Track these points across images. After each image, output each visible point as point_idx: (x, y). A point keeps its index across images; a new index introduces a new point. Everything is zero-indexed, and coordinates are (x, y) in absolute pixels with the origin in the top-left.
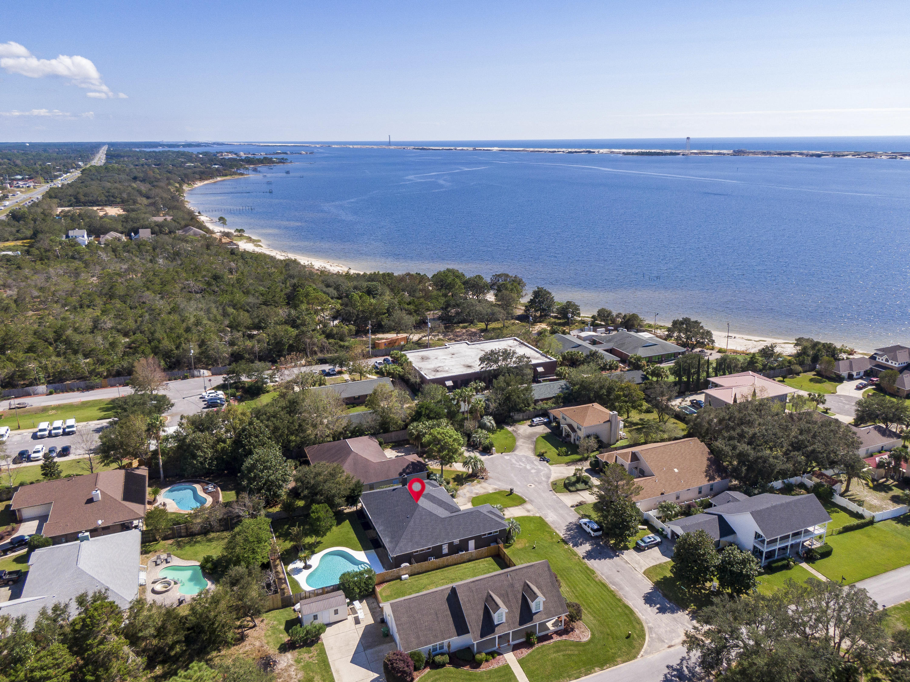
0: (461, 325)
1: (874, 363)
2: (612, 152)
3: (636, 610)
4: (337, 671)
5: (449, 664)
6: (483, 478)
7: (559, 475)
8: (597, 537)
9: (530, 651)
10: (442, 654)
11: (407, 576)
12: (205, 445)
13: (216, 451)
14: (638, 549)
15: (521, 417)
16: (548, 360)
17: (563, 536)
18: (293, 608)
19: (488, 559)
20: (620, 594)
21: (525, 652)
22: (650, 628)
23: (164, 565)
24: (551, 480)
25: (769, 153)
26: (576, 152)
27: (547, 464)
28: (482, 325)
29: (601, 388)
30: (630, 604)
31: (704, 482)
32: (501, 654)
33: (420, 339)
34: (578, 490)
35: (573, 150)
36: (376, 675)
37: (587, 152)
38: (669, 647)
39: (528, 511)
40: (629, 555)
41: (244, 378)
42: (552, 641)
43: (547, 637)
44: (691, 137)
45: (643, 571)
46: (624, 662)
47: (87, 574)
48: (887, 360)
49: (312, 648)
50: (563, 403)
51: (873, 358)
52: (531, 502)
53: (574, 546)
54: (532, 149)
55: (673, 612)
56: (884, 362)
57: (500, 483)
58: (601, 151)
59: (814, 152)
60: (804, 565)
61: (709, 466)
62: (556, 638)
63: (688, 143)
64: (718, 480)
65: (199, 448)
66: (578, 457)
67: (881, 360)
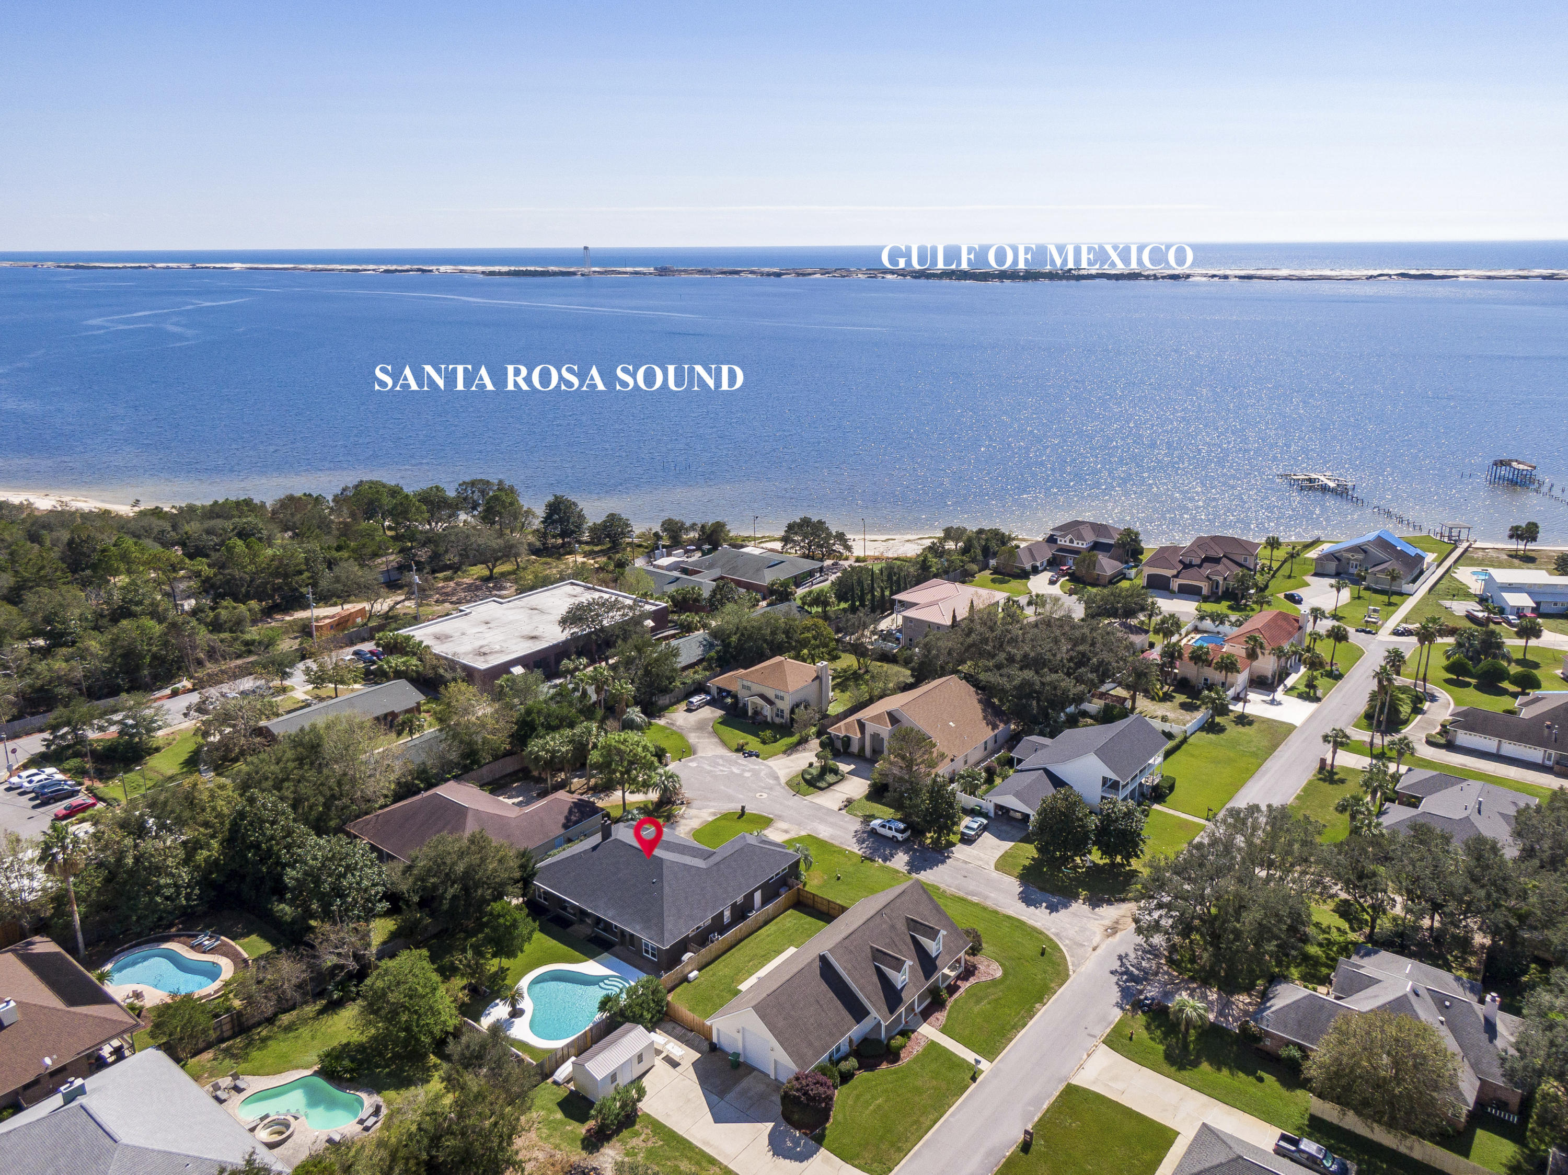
0: (441, 575)
1: (1055, 547)
2: (461, 271)
3: (1023, 918)
4: (707, 1143)
5: (859, 1069)
6: (682, 803)
7: (787, 770)
8: (906, 841)
9: (945, 1013)
10: (845, 1058)
11: (695, 973)
12: (170, 862)
13: (197, 867)
14: (967, 840)
15: (667, 701)
16: (654, 608)
17: (860, 853)
18: (550, 1080)
19: (789, 912)
20: (989, 904)
21: (941, 1017)
22: (1057, 935)
23: (238, 1098)
24: (783, 781)
25: (708, 272)
26: (396, 271)
27: (760, 760)
28: (480, 570)
29: (773, 633)
30: (1011, 912)
31: (988, 733)
32: (913, 1031)
33: (391, 609)
34: (830, 785)
35: (394, 267)
36: (770, 1125)
37: (419, 270)
38: (1094, 949)
39: (786, 832)
40: (960, 852)
41: (92, 735)
42: (961, 990)
43: (952, 989)
44: (590, 246)
45: (993, 867)
46: (1061, 985)
47: (153, 1151)
48: (1071, 541)
49: (637, 1127)
50: (720, 666)
51: (1051, 540)
52: (780, 817)
53: (885, 860)
54: (310, 266)
55: (1066, 906)
56: (1068, 543)
57: (712, 804)
58: (443, 268)
59: (766, 269)
60: (1156, 807)
61: (984, 711)
62: (964, 986)
63: (586, 256)
64: (1002, 726)
65: (158, 870)
66: (794, 739)
67: (1064, 542)
